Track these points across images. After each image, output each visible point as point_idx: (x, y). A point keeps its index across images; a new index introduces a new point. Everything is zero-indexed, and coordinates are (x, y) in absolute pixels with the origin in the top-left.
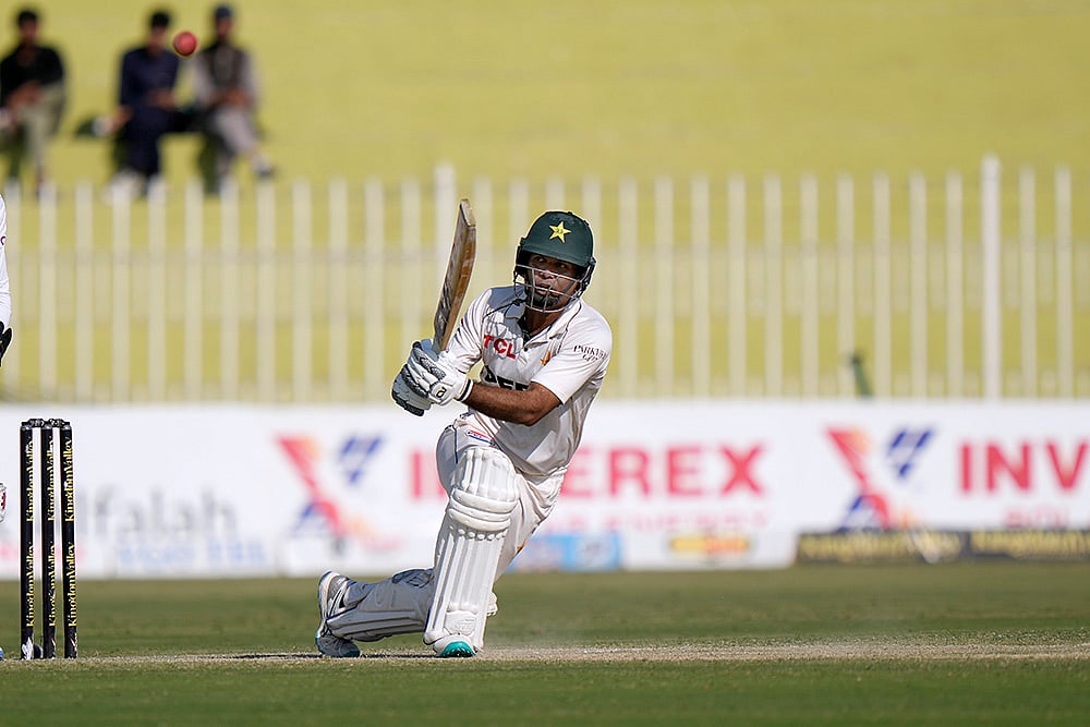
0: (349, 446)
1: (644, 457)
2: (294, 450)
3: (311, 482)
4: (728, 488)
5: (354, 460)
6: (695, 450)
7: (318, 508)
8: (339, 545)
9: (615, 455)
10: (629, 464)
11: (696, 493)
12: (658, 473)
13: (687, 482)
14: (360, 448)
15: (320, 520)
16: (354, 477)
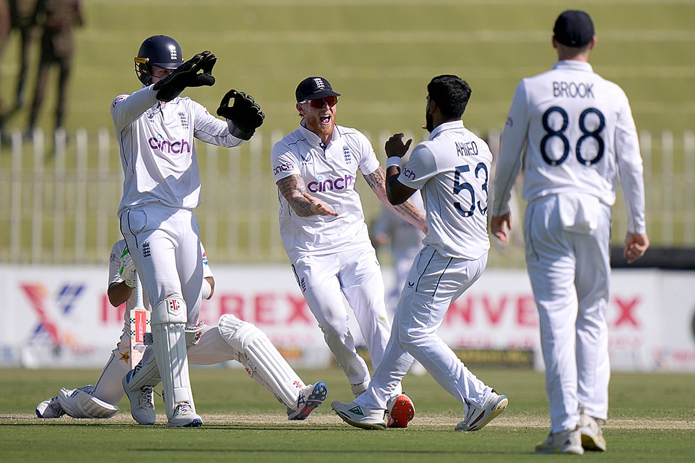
0: (64, 290)
1: (240, 301)
2: (31, 292)
3: (41, 312)
4: (291, 320)
5: (67, 299)
6: (271, 297)
7: (44, 327)
8: (57, 350)
9: (223, 299)
10: (232, 305)
11: (271, 323)
12: (249, 310)
13: (266, 316)
14: (71, 292)
15: (46, 334)
16: (67, 309)
